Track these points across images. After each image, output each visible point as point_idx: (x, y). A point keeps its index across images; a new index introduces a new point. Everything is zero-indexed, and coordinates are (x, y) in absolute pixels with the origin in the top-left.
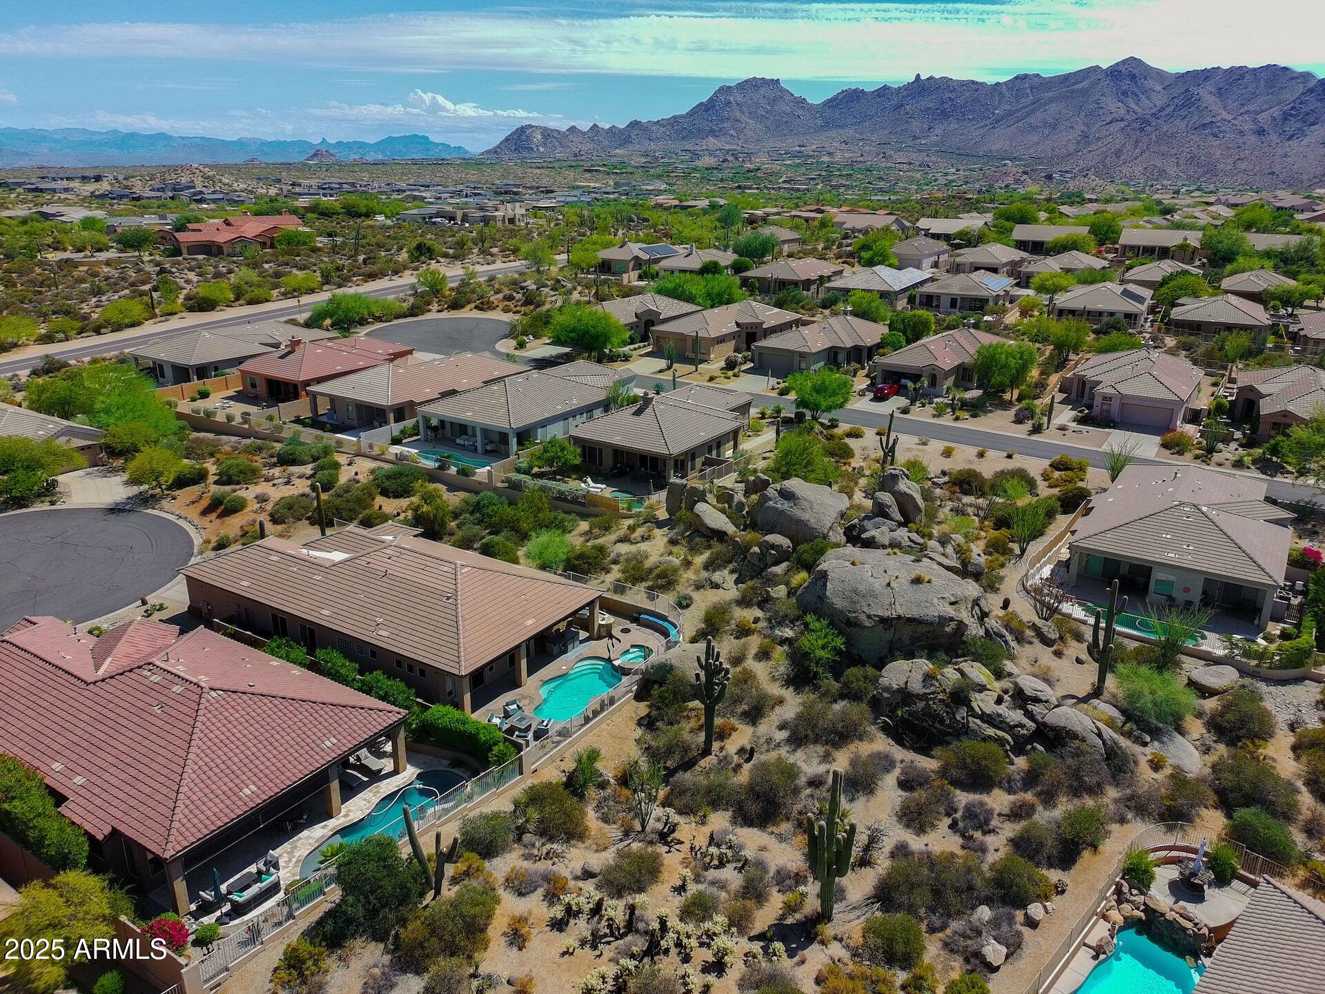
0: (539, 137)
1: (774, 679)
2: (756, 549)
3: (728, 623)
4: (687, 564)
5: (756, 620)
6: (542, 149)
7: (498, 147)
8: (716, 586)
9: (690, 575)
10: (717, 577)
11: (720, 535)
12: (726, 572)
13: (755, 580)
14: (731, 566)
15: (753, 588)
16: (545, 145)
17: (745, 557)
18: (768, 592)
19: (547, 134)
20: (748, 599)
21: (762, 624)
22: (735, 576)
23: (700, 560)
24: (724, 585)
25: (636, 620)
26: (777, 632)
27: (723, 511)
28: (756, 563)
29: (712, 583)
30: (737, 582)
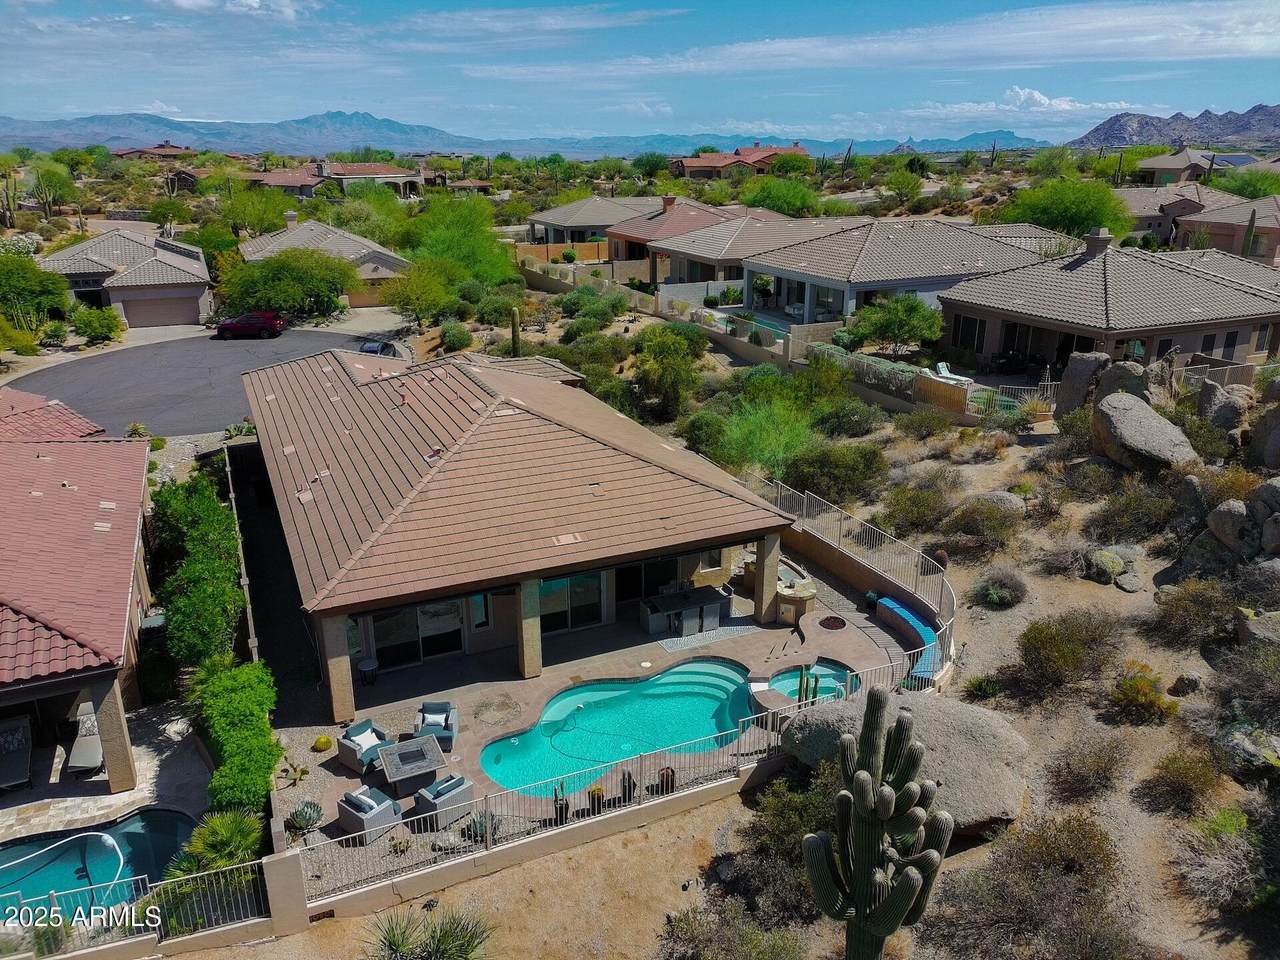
0: (1135, 125)
1: (1181, 887)
2: (1239, 506)
3: (1096, 670)
4: (1045, 515)
5: (1184, 687)
6: (1135, 138)
7: (1086, 137)
8: (1100, 576)
9: (1040, 541)
10: (1109, 556)
11: (1152, 466)
12: (1139, 551)
13: (1212, 580)
14: (1158, 540)
15: (1202, 602)
16: (1140, 134)
17: (1202, 525)
18: (1240, 618)
19: (1145, 122)
20: (1176, 625)
21: (1196, 703)
22: (1162, 564)
23: (1078, 512)
24: (1123, 580)
25: (869, 607)
26: (1239, 737)
27: (1177, 420)
28: (1230, 539)
29: (1089, 565)
30: (1161, 579)
